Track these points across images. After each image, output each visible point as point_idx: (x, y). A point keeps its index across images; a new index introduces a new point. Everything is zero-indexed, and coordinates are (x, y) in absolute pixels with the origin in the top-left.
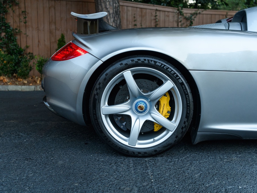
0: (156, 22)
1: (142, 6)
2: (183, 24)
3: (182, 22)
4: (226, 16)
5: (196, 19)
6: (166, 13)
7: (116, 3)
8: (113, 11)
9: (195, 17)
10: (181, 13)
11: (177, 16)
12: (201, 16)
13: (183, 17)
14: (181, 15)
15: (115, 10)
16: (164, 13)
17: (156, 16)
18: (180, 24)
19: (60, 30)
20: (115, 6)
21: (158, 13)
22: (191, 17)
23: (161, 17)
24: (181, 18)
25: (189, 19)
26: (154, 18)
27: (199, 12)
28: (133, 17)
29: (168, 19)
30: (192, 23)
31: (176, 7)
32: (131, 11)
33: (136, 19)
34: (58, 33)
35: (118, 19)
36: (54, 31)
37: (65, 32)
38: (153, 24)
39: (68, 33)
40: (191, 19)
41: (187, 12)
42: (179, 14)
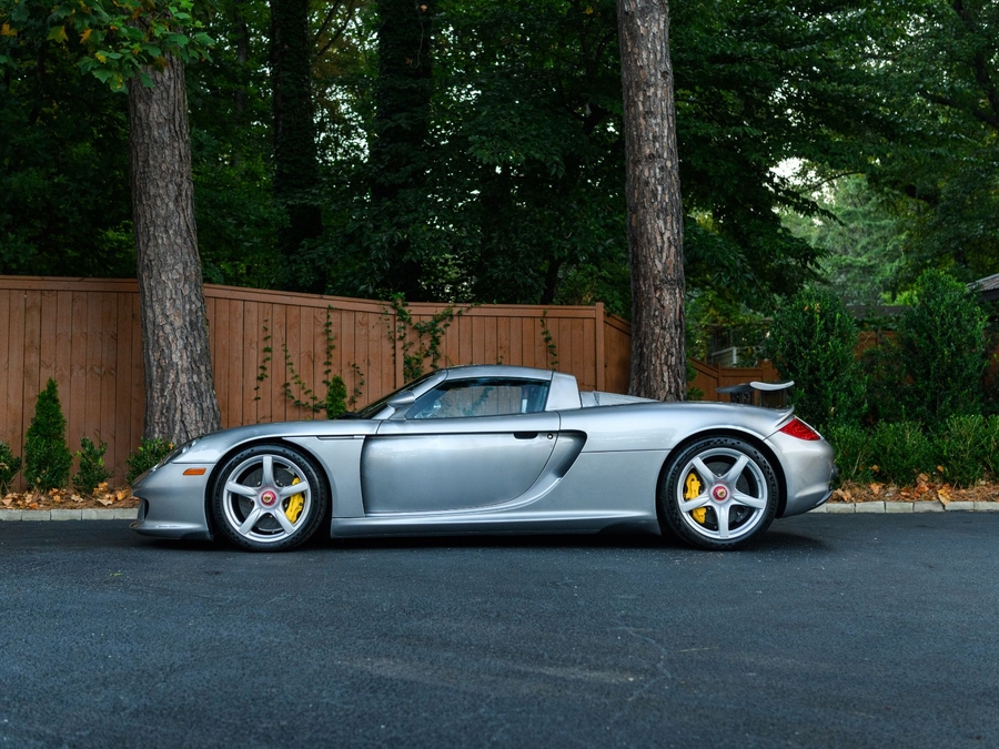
0: (329, 340)
1: (287, 300)
2: (411, 344)
3: (408, 340)
4: (542, 321)
5: (448, 330)
6: (359, 316)
7: (191, 302)
8: (184, 321)
9: (447, 325)
10: (401, 315)
11: (391, 322)
12: (462, 320)
13: (408, 326)
14: (403, 320)
15: (188, 319)
16: (352, 316)
17: (328, 324)
18: (399, 345)
19: (53, 366)
20: (190, 310)
21: (334, 317)
22: (434, 325)
23: (344, 326)
24: (404, 328)
25: (429, 331)
26: (323, 330)
27: (455, 311)
28: (261, 328)
29: (363, 332)
30: (436, 341)
31: (387, 299)
32: (255, 314)
33: (269, 334)
34: (46, 375)
35: (197, 340)
36: (36, 370)
37: (67, 373)
38: (320, 347)
39: (75, 374)
40: (436, 332)
41: (422, 312)
42: (397, 318)
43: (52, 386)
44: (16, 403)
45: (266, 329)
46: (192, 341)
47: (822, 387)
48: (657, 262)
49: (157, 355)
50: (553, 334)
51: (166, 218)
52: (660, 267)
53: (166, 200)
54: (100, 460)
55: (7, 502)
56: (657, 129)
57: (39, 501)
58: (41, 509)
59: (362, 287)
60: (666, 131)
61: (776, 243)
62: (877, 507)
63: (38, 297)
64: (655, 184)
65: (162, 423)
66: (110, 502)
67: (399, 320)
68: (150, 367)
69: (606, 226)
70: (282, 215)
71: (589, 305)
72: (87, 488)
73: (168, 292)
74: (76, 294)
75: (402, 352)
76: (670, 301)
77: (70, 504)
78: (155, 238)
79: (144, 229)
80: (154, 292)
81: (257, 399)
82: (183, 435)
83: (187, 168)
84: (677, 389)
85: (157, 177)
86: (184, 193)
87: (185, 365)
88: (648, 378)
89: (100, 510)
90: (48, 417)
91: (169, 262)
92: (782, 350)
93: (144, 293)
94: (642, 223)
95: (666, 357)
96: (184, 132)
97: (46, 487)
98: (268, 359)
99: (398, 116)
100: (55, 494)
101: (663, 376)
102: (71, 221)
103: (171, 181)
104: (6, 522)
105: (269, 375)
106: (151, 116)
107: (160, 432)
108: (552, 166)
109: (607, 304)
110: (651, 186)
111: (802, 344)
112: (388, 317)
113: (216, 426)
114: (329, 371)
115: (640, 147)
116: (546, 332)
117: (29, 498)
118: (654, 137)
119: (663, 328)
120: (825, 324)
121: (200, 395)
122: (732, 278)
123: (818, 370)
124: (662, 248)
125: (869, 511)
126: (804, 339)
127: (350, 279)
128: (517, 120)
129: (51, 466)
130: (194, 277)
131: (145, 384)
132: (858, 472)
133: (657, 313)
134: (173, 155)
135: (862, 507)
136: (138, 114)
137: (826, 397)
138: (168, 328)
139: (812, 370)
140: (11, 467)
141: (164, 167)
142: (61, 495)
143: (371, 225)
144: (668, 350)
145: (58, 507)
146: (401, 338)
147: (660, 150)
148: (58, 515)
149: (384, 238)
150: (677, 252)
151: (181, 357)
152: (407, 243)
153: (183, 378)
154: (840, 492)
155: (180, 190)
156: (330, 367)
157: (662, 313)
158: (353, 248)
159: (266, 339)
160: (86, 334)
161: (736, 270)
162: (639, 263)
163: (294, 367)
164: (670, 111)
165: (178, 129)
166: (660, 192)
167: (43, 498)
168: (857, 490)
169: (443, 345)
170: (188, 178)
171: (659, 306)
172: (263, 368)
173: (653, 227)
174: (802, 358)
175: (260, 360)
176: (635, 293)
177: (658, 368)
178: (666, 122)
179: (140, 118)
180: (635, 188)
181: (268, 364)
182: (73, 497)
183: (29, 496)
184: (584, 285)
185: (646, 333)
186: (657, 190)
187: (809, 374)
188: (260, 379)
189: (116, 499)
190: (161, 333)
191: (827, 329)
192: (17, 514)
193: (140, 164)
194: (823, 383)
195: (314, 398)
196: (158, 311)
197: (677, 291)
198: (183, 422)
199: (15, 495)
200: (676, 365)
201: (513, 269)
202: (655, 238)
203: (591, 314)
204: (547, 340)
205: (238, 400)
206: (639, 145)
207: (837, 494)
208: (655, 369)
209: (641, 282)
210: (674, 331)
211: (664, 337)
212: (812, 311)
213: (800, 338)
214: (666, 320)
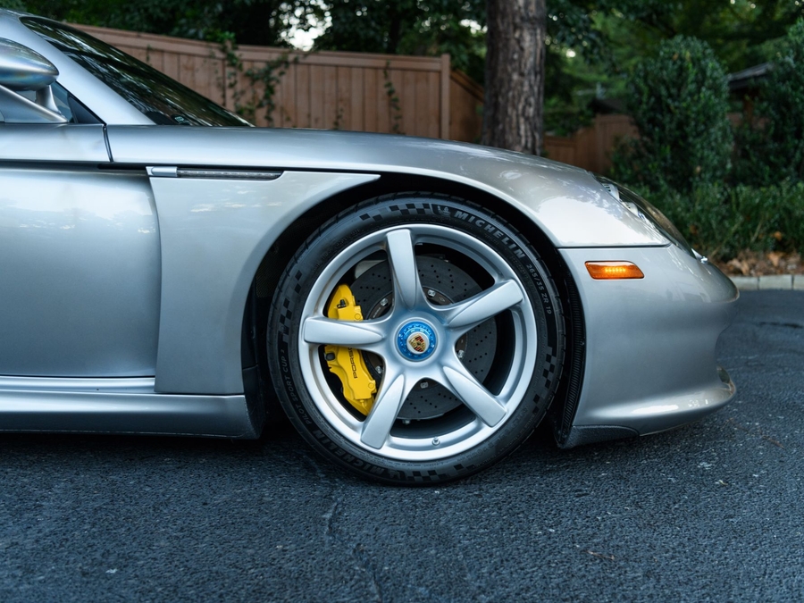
2: (243, 93)
3: (239, 87)
4: (385, 73)
5: (284, 79)
6: (184, 60)
9: (282, 74)
10: (231, 61)
11: (219, 67)
12: (300, 68)
13: (238, 73)
14: (233, 65)
16: (175, 58)
18: (229, 93)
22: (268, 72)
23: (167, 70)
24: (235, 74)
29: (189, 78)
30: (270, 91)
31: (214, 40)
40: (270, 80)
41: (254, 57)
42: (227, 62)
50: (396, 86)
59: (192, 31)
62: (782, 282)
67: (229, 65)
71: (435, 56)
75: (233, 101)
76: (531, 44)
84: (534, 144)
88: (503, 131)
92: (647, 103)
95: (524, 108)
101: (518, 128)
109: (453, 57)
111: (670, 96)
112: (215, 61)
116: (389, 85)
119: (522, 74)
120: (696, 74)
123: (688, 125)
126: (674, 91)
132: (757, 240)
133: (515, 57)
135: (768, 282)
139: (680, 126)
144: (526, 100)
146: (232, 86)
154: (735, 263)
157: (521, 57)
169: (278, 94)
171: (517, 48)
174: (670, 111)
177: (515, 120)
185: (501, 81)
187: (676, 130)
191: (700, 83)
194: (691, 139)
197: (538, 31)
200: (534, 117)
203: (437, 66)
204: (390, 93)
208: (511, 122)
209: (499, 21)
210: (533, 78)
211: (522, 84)
212: (682, 59)
213: (668, 89)
214: (525, 65)
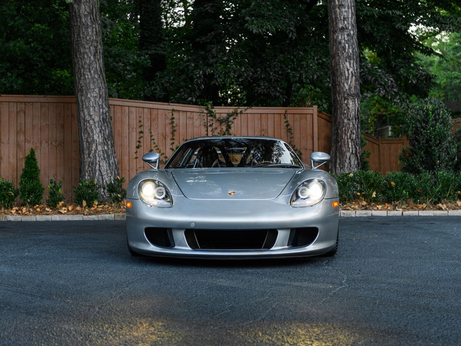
0: (173, 127)
1: (151, 106)
2: (216, 128)
3: (214, 126)
4: (285, 116)
5: (235, 121)
6: (189, 114)
7: (103, 108)
8: (100, 118)
9: (234, 119)
10: (211, 114)
11: (205, 118)
12: (243, 116)
13: (214, 119)
14: (211, 116)
15: (101, 117)
16: (185, 114)
17: (173, 119)
18: (210, 129)
19: (32, 141)
20: (103, 112)
21: (176, 115)
22: (228, 119)
23: (181, 119)
24: (212, 120)
25: (225, 121)
26: (170, 121)
27: (239, 111)
28: (138, 121)
29: (191, 123)
30: (229, 127)
31: (203, 105)
32: (135, 113)
33: (142, 124)
34: (29, 146)
35: (106, 128)
36: (23, 144)
37: (39, 145)
38: (169, 130)
39: (43, 145)
40: (229, 122)
41: (221, 111)
42: (208, 115)
43: (32, 152)
44: (13, 160)
45: (140, 121)
46: (103, 128)
47: (433, 150)
48: (345, 84)
49: (86, 136)
50: (290, 122)
51: (89, 65)
52: (347, 87)
53: (90, 55)
54: (60, 190)
55: (13, 212)
56: (346, 14)
57: (29, 211)
58: (31, 215)
59: (190, 99)
60: (350, 15)
61: (410, 72)
63: (23, 105)
64: (344, 44)
65: (89, 171)
66: (66, 212)
67: (209, 116)
68: (83, 142)
69: (318, 64)
70: (146, 60)
71: (310, 106)
72: (53, 204)
73: (91, 103)
74: (43, 104)
75: (211, 133)
76: (353, 105)
77: (45, 213)
78: (84, 75)
79: (78, 70)
80: (84, 103)
81: (136, 158)
82: (100, 177)
83: (99, 38)
84: (356, 152)
85: (85, 43)
86: (98, 51)
87: (101, 141)
88: (341, 146)
89: (61, 216)
90: (31, 168)
91: (91, 87)
92: (412, 131)
93: (79, 103)
94: (338, 64)
95: (350, 135)
96: (98, 19)
97: (33, 204)
98: (142, 137)
99: (206, 6)
100: (37, 208)
101: (348, 145)
102: (40, 66)
103: (92, 45)
104: (13, 222)
105: (142, 146)
106: (81, 11)
107: (88, 176)
108: (289, 33)
109: (319, 106)
110: (343, 45)
111: (422, 127)
112: (204, 114)
113: (116, 172)
114: (173, 143)
115: (336, 24)
116: (287, 122)
117: (24, 210)
118: (344, 18)
119: (349, 120)
120: (434, 117)
121: (108, 156)
122: (386, 91)
123: (431, 141)
124: (348, 77)
125: (456, 215)
126: (424, 125)
127: (183, 94)
128: (271, 8)
129: (35, 193)
130: (104, 95)
131: (80, 151)
132: (450, 195)
133: (345, 112)
134: (92, 32)
135: (452, 213)
136: (74, 10)
137: (435, 155)
138: (91, 122)
139: (428, 141)
140: (14, 194)
141: (88, 38)
142: (40, 208)
143: (193, 65)
144: (351, 131)
145: (39, 214)
146: (211, 126)
147: (347, 25)
148: (39, 218)
149: (201, 72)
150: (356, 79)
151: (99, 136)
152: (213, 74)
153: (100, 148)
154: (440, 205)
155: (96, 50)
156: (174, 141)
157: (348, 112)
158: (183, 77)
159: (140, 126)
160: (48, 125)
161: (389, 86)
162: (336, 85)
163: (155, 141)
164: (352, 4)
165: (95, 17)
166: (347, 47)
167: (31, 210)
168: (449, 204)
169: (233, 129)
170: (100, 43)
171: (346, 108)
172: (139, 142)
173: (343, 66)
174: (422, 134)
175: (138, 138)
176: (334, 101)
177: (346, 141)
178: (350, 10)
179: (75, 12)
180: (333, 46)
181: (141, 140)
182: (47, 209)
183: (24, 209)
184: (307, 96)
185: (340, 122)
186: (345, 46)
187: (426, 143)
188: (138, 147)
189: (68, 210)
190: (88, 125)
191: (436, 120)
192: (19, 218)
193: (76, 36)
194: (433, 148)
195: (166, 157)
196: (86, 113)
197: (356, 100)
198: (100, 170)
199: (17, 208)
200: (355, 139)
201: (269, 88)
202: (345, 72)
203: (311, 112)
204: (287, 126)
205: (126, 158)
206: (336, 22)
207: (439, 206)
208: (344, 141)
209: (337, 95)
210: (354, 121)
211: (349, 124)
212: (427, 110)
213: (421, 124)
214: (350, 115)
